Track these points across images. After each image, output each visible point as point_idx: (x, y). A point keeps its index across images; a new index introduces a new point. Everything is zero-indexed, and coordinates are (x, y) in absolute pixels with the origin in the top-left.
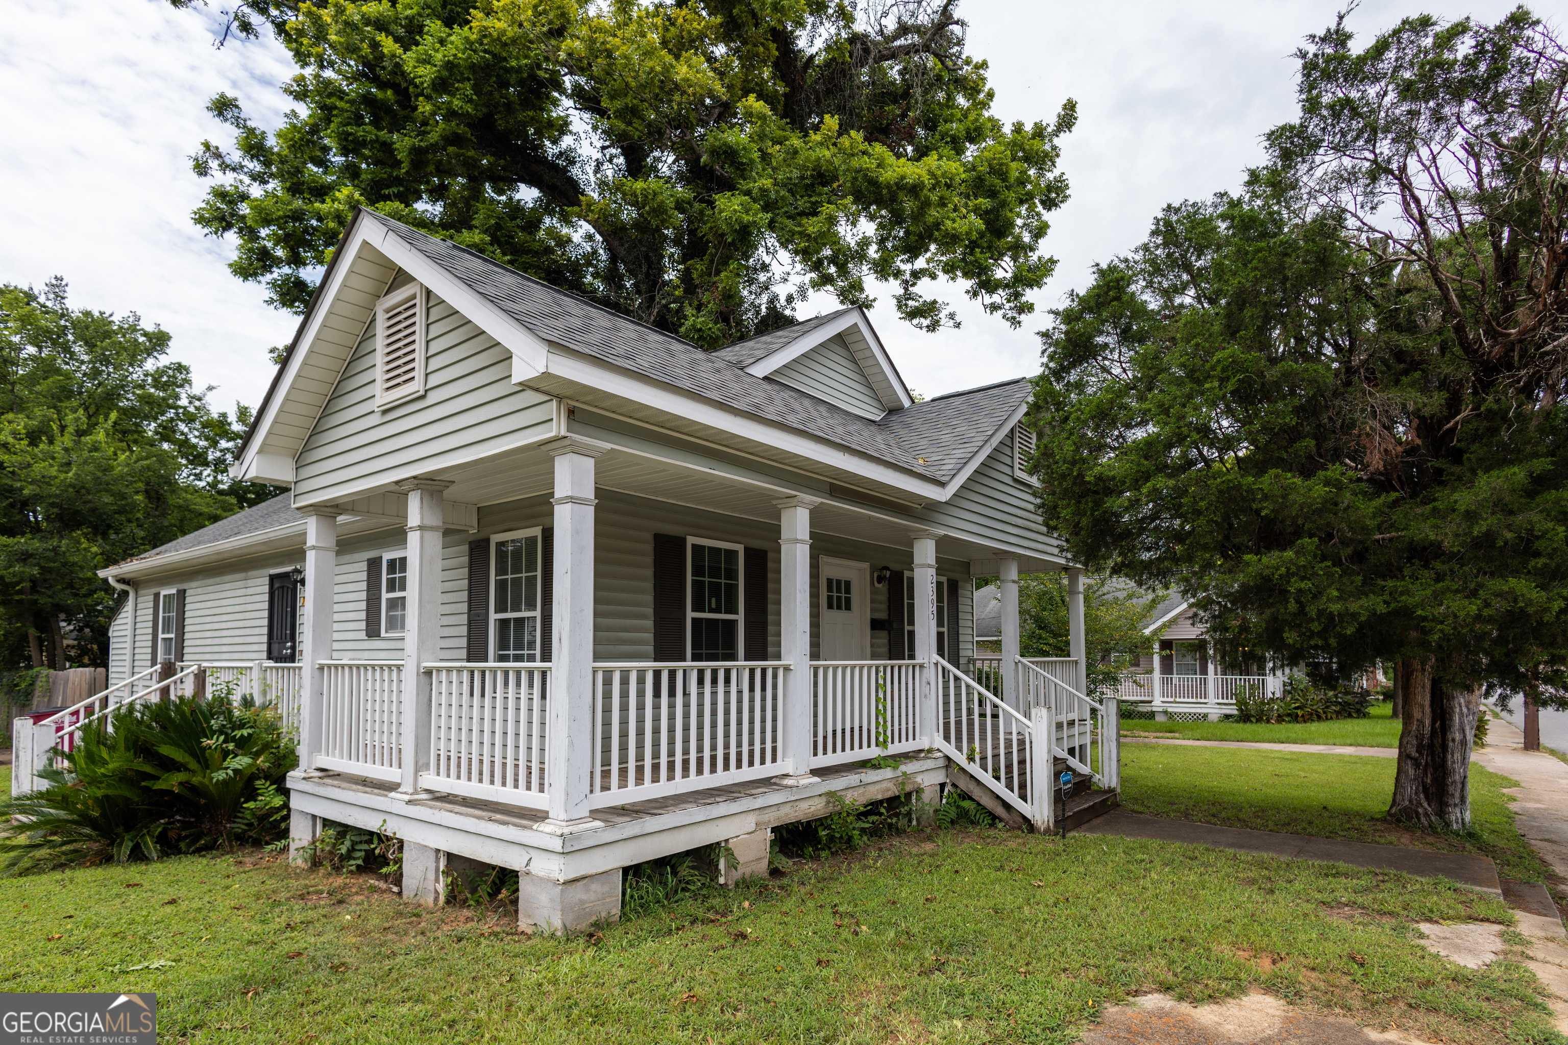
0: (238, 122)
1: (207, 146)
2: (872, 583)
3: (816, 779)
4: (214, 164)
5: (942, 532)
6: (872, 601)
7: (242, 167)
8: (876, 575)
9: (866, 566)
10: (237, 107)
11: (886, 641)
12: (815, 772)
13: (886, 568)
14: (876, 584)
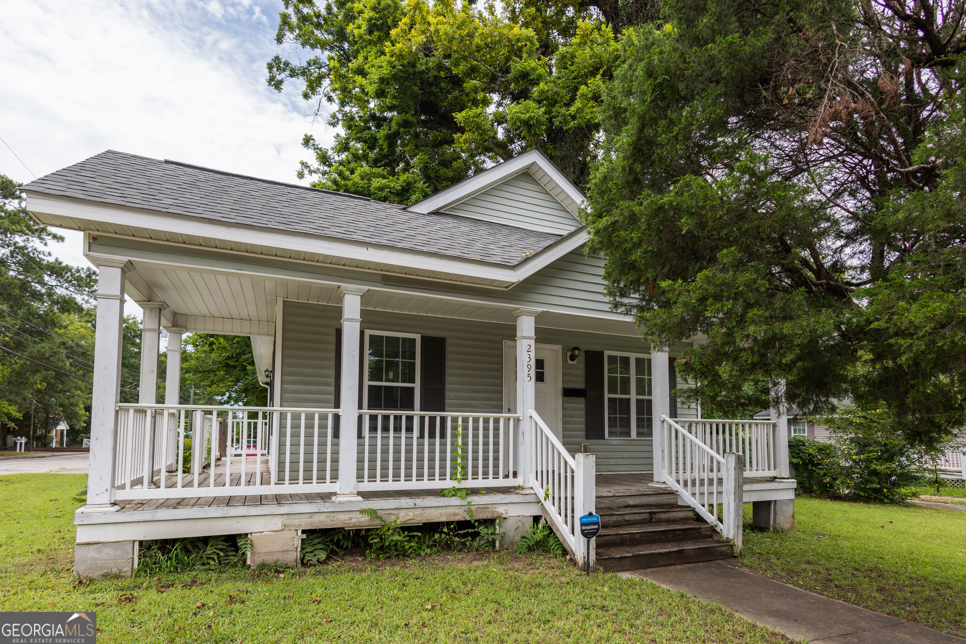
0: (316, 148)
1: (302, 163)
2: (564, 361)
3: (360, 498)
4: (306, 172)
5: (540, 309)
6: (564, 375)
7: (318, 169)
8: (569, 354)
9: (558, 347)
10: (313, 139)
11: (583, 406)
12: (360, 494)
13: (577, 349)
14: (569, 362)
